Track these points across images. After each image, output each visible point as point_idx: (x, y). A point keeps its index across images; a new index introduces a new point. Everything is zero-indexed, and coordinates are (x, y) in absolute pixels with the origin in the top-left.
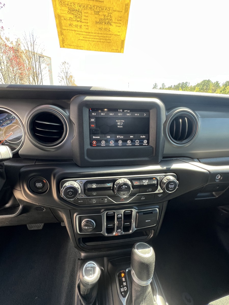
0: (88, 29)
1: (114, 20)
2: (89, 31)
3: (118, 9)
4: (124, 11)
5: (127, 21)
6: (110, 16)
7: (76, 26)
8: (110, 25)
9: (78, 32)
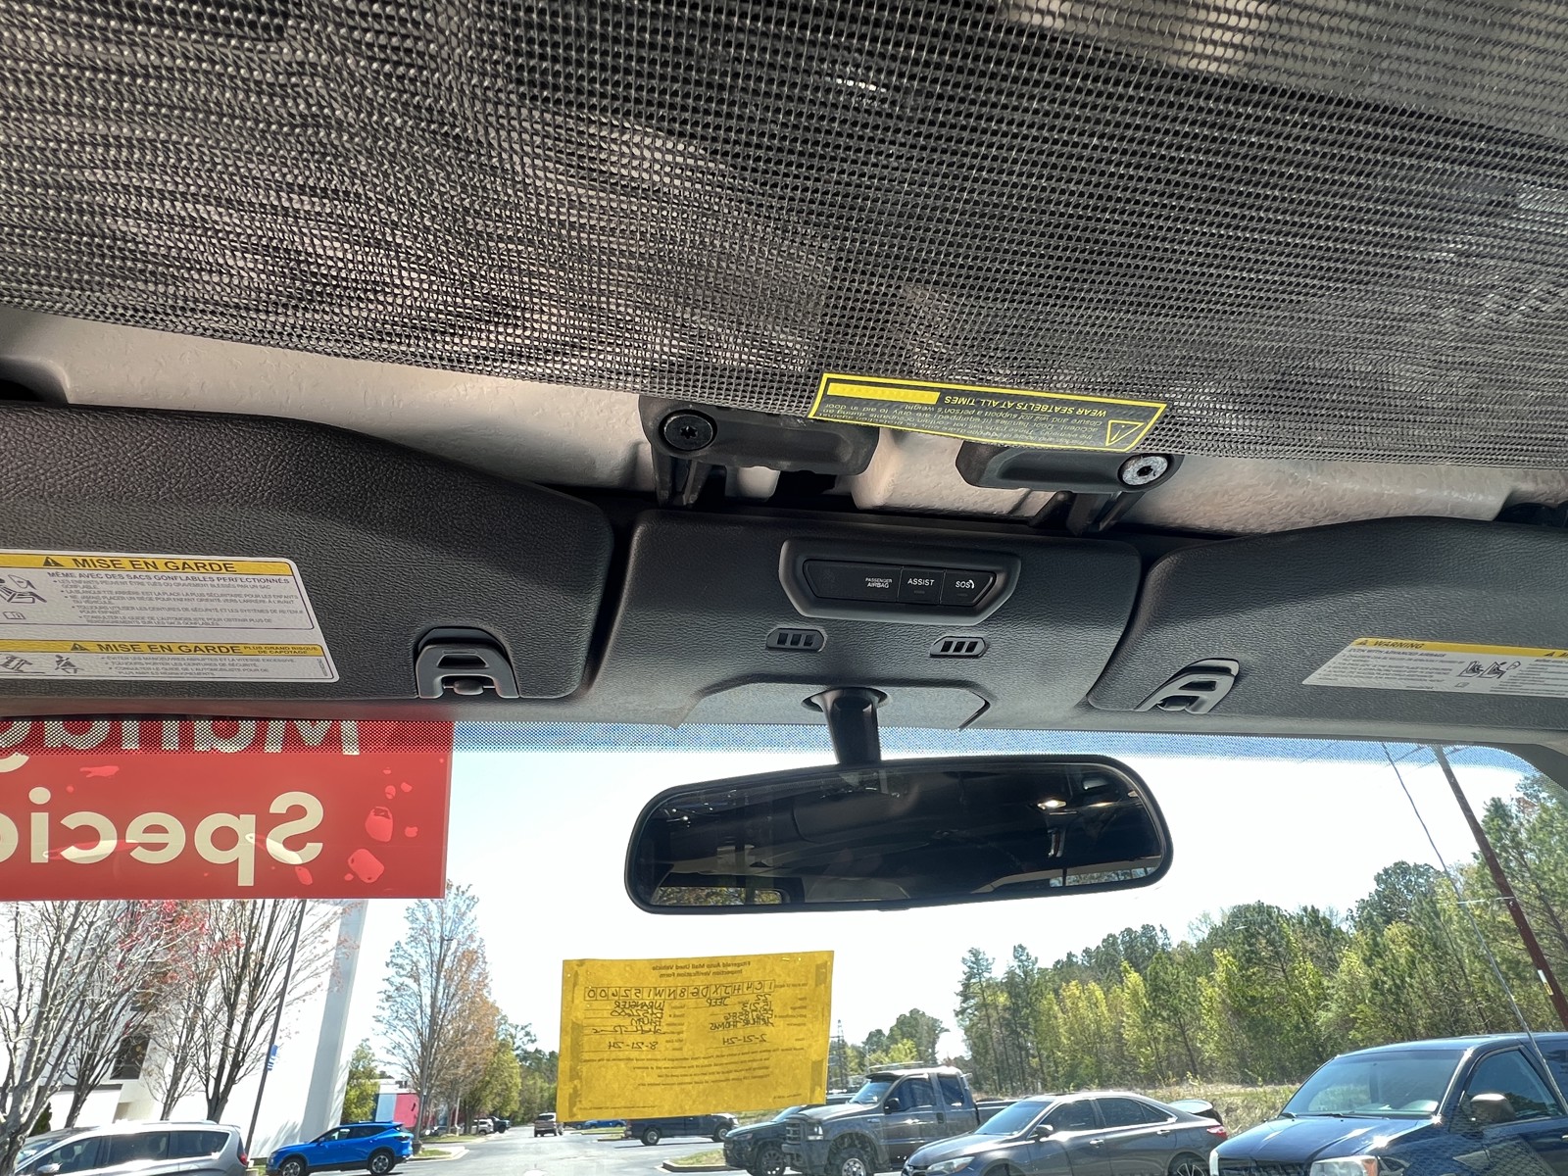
0: (681, 1049)
1: (777, 1010)
2: (686, 1052)
3: (790, 981)
4: (812, 982)
5: (829, 1005)
6: (766, 1001)
7: (637, 1046)
8: (766, 1023)
9: (640, 1064)
